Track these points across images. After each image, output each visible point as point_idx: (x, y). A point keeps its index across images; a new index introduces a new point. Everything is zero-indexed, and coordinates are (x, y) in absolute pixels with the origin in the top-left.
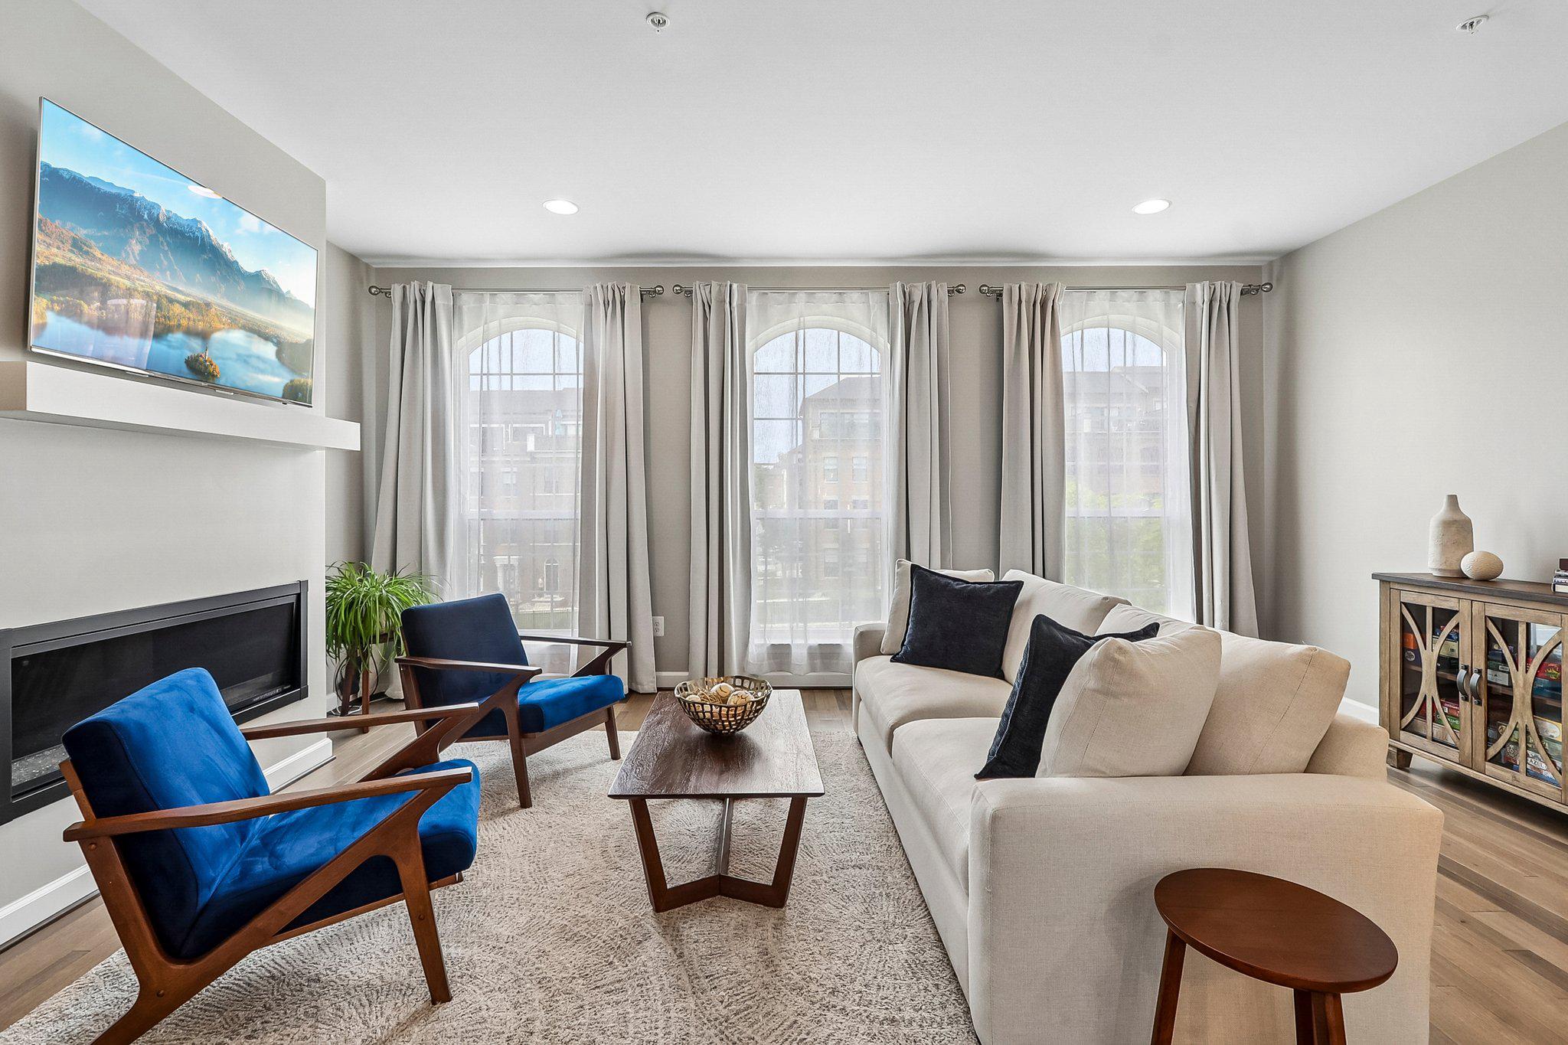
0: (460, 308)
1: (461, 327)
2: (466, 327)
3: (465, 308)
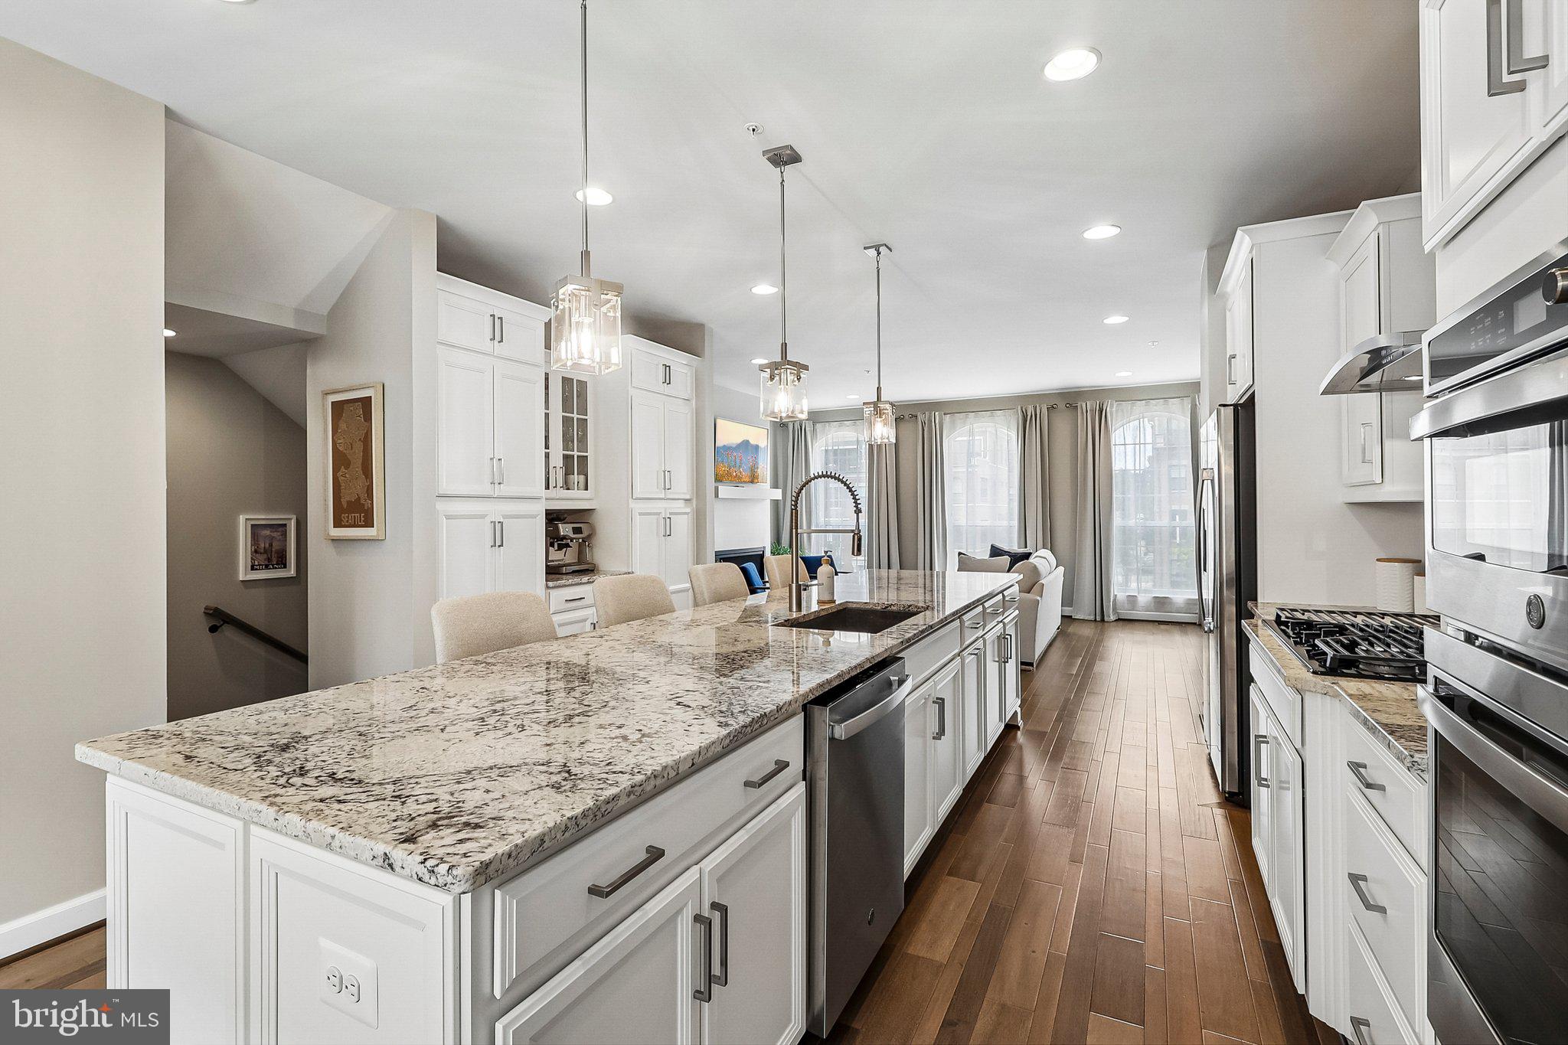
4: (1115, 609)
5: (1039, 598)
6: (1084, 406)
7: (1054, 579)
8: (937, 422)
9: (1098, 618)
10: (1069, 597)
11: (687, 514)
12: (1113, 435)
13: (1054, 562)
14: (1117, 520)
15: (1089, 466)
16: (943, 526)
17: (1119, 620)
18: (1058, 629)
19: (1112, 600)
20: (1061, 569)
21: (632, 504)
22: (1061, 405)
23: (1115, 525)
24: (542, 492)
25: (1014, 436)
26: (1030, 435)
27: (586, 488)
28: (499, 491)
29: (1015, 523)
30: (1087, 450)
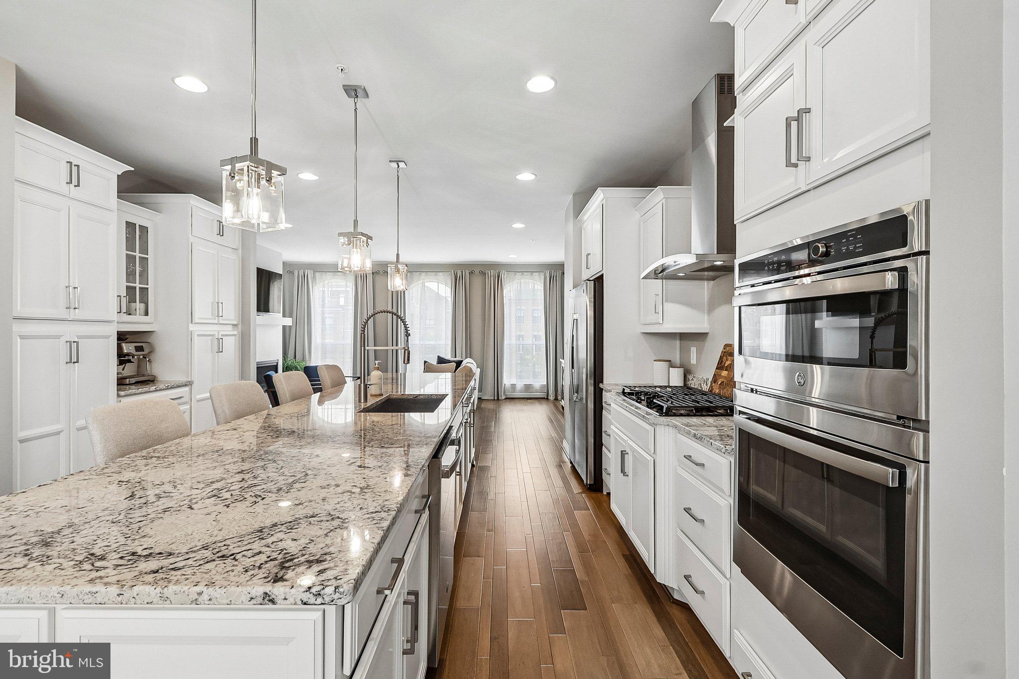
0: (315, 277)
1: (316, 281)
2: (317, 282)
3: (317, 277)
4: (504, 392)
6: (489, 272)
9: (496, 398)
10: (482, 386)
11: (235, 336)
12: (505, 291)
14: (506, 341)
15: (492, 309)
17: (507, 399)
19: (503, 386)
20: (479, 370)
21: (192, 327)
22: (477, 272)
23: (505, 343)
24: (114, 317)
25: (449, 290)
26: (459, 289)
27: (146, 314)
28: (74, 314)
29: (449, 342)
30: (491, 299)
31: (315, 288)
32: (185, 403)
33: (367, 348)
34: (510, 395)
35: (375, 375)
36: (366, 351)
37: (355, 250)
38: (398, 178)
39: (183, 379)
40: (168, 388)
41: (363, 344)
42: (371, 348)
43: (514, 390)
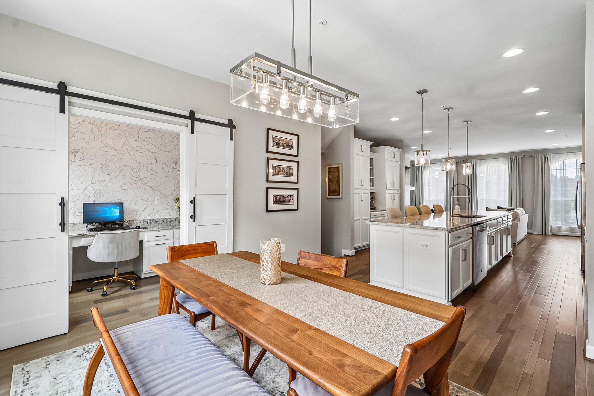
4: (551, 231)
5: (518, 222)
6: (538, 156)
7: (524, 218)
8: (474, 163)
9: (543, 234)
10: (530, 225)
11: (398, 194)
12: (551, 166)
13: (524, 212)
14: (552, 199)
15: (540, 178)
16: (476, 199)
17: (553, 235)
18: (526, 236)
19: (550, 227)
20: (527, 215)
21: (386, 191)
22: (528, 155)
23: (551, 200)
24: (369, 188)
25: (507, 167)
26: (514, 167)
27: (373, 187)
28: (362, 187)
29: (507, 199)
30: (539, 172)
31: (425, 172)
32: (385, 216)
33: (453, 197)
34: (555, 233)
35: (457, 207)
36: (453, 198)
37: (448, 163)
38: (467, 128)
39: (384, 209)
40: (378, 211)
41: (451, 195)
42: (456, 197)
43: (560, 230)
